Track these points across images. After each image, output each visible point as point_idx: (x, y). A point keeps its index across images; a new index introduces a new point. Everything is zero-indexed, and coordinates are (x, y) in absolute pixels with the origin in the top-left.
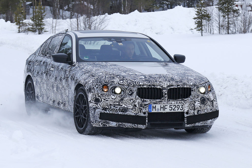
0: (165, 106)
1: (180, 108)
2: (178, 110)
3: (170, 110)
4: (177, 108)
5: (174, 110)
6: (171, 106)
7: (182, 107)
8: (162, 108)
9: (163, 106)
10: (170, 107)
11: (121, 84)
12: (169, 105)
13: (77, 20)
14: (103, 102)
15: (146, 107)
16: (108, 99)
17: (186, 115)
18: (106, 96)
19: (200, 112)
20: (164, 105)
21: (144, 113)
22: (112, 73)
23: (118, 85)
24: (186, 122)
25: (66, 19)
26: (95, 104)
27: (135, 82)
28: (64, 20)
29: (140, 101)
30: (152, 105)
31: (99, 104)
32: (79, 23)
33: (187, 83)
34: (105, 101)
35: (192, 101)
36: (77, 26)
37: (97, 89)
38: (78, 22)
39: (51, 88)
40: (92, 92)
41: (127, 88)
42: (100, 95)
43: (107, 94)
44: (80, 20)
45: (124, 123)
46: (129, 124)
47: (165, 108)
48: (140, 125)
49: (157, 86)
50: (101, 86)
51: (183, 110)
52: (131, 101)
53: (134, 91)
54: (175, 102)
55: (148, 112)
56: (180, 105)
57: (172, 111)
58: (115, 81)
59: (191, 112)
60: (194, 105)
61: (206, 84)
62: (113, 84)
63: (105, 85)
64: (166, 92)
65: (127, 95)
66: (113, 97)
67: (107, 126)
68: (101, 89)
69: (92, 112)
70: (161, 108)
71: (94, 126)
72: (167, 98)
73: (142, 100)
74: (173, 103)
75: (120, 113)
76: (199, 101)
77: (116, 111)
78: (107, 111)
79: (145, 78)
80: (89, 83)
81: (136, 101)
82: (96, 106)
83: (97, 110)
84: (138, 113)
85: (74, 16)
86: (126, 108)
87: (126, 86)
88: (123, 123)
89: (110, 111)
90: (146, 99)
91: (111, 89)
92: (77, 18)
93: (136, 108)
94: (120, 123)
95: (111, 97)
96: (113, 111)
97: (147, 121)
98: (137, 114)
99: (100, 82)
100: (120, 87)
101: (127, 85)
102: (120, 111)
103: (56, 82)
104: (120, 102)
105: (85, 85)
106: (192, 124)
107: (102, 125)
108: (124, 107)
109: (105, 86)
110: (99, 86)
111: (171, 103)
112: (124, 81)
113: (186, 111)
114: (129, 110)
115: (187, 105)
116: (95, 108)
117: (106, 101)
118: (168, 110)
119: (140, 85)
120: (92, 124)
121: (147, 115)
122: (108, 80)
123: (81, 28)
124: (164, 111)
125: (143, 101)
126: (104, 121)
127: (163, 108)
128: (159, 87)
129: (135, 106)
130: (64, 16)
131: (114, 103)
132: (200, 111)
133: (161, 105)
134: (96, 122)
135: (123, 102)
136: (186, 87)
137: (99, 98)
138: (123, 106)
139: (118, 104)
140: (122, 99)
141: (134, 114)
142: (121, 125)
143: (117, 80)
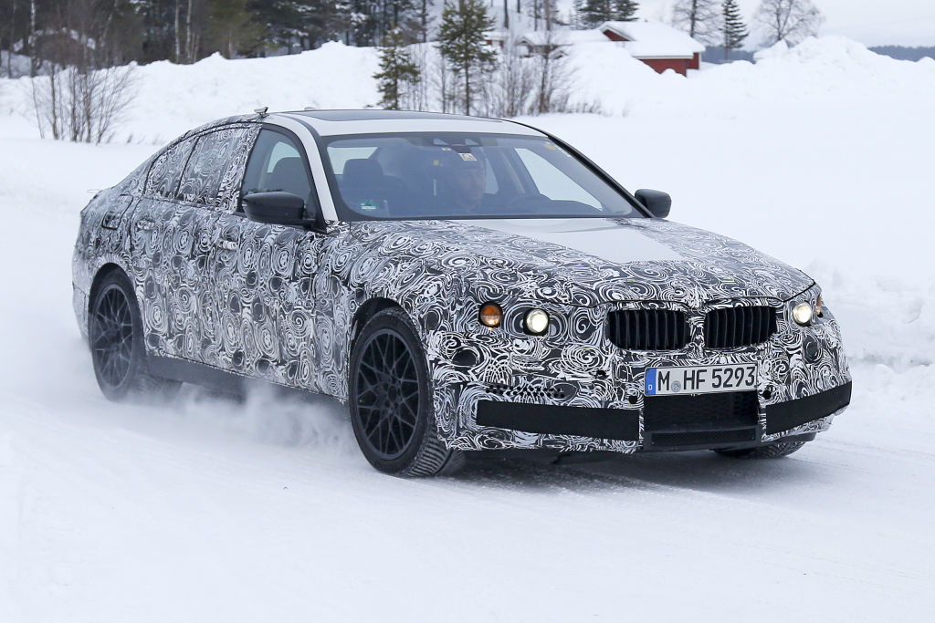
0: (699, 372)
1: (747, 378)
2: (738, 385)
3: (714, 386)
4: (737, 377)
5: (725, 385)
6: (717, 373)
7: (750, 375)
8: (689, 379)
9: (693, 372)
10: (714, 377)
11: (548, 297)
12: (710, 370)
13: (52, 80)
14: (490, 365)
15: (639, 378)
16: (507, 354)
17: (763, 403)
18: (497, 341)
19: (804, 388)
20: (696, 369)
21: (633, 400)
22: (504, 262)
23: (538, 303)
24: (765, 427)
25: (18, 77)
26: (457, 369)
27: (597, 291)
28: (15, 82)
29: (617, 357)
30: (658, 371)
31: (473, 371)
32: (57, 88)
33: (760, 290)
34: (495, 360)
35: (780, 353)
36: (50, 98)
37: (458, 317)
38: (53, 85)
39: (227, 311)
40: (443, 328)
41: (570, 314)
42: (474, 337)
43: (500, 336)
44: (59, 79)
45: (564, 437)
46: (583, 439)
47: (699, 381)
48: (618, 442)
49: (669, 302)
50: (475, 308)
51: (755, 383)
52: (588, 359)
53: (595, 323)
54: (729, 358)
55: (643, 396)
56: (744, 367)
57: (722, 389)
58: (523, 287)
59: (779, 390)
60: (787, 366)
61: (811, 291)
62: (519, 299)
63: (491, 302)
64: (701, 325)
65: (572, 338)
66: (525, 346)
67: (500, 445)
68: (475, 317)
69: (443, 398)
70: (686, 379)
71: (449, 446)
72: (703, 344)
73: (624, 352)
74: (723, 360)
75: (550, 402)
76: (799, 353)
77: (535, 394)
78: (504, 394)
79: (623, 275)
80: (425, 295)
81: (604, 358)
82: (461, 379)
83: (465, 393)
84: (613, 399)
85: (41, 70)
86: (569, 382)
87: (566, 305)
88: (561, 436)
89: (515, 393)
90: (634, 349)
91: (512, 317)
92: (52, 73)
93: (606, 382)
94: (551, 437)
95: (517, 346)
96: (525, 393)
97: (641, 426)
98: (608, 402)
99: (468, 293)
100: (545, 311)
101: (568, 302)
102: (549, 395)
103: (253, 291)
104: (550, 362)
105: (407, 306)
106: (783, 433)
107: (484, 444)
108: (565, 378)
109: (490, 305)
110: (466, 306)
111: (718, 362)
112: (556, 287)
113: (762, 388)
114: (583, 390)
115: (767, 366)
116: (459, 384)
117: (499, 360)
118: (706, 387)
119: (615, 302)
120: (444, 440)
121: (640, 405)
122: (499, 287)
123: (62, 102)
124: (695, 391)
125: (628, 358)
126: (493, 430)
127: (692, 379)
128: (675, 307)
129: (602, 374)
130: (12, 68)
131: (529, 365)
132: (806, 386)
133: (685, 369)
134: (459, 435)
135: (559, 362)
136: (759, 304)
137: (474, 349)
138: (562, 375)
139: (543, 369)
140: (556, 353)
141: (600, 402)
142: (551, 442)
143: (529, 285)
